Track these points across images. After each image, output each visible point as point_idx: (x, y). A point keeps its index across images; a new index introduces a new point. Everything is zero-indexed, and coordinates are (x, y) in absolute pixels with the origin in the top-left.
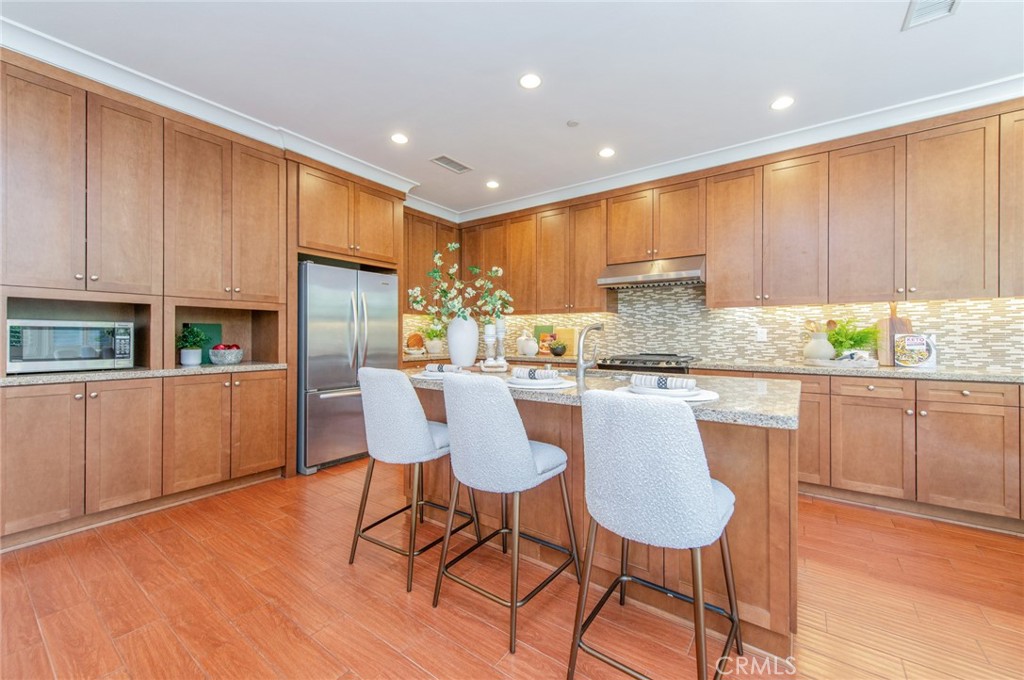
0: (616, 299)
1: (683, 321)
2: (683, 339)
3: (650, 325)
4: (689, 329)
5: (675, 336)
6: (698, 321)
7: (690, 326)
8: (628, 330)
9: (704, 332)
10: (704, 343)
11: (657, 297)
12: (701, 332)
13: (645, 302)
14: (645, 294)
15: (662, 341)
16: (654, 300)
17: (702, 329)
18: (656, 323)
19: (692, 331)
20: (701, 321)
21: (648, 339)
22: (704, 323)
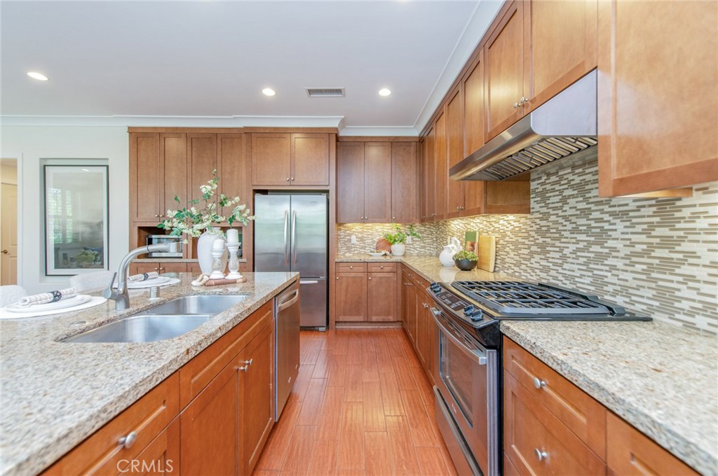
0: (527, 192)
1: (620, 226)
2: (620, 264)
3: (566, 234)
4: (633, 245)
5: (607, 256)
6: (652, 227)
7: (635, 238)
8: (541, 240)
9: (664, 253)
10: (667, 280)
11: (577, 180)
12: (659, 253)
13: (561, 192)
14: (561, 178)
15: (585, 264)
16: (572, 187)
17: (660, 246)
18: (575, 230)
19: (639, 248)
20: (660, 225)
21: (564, 258)
22: (665, 231)
